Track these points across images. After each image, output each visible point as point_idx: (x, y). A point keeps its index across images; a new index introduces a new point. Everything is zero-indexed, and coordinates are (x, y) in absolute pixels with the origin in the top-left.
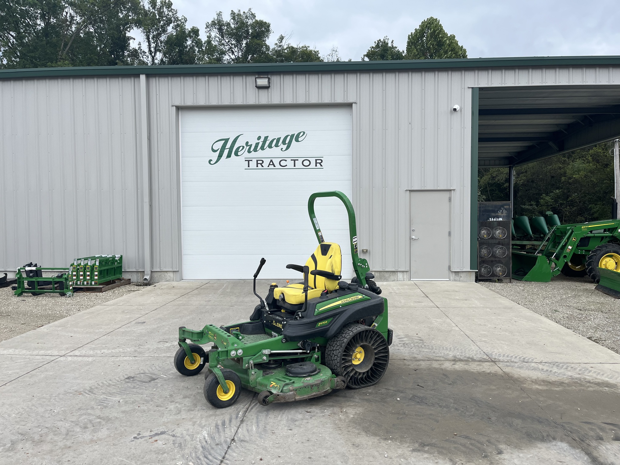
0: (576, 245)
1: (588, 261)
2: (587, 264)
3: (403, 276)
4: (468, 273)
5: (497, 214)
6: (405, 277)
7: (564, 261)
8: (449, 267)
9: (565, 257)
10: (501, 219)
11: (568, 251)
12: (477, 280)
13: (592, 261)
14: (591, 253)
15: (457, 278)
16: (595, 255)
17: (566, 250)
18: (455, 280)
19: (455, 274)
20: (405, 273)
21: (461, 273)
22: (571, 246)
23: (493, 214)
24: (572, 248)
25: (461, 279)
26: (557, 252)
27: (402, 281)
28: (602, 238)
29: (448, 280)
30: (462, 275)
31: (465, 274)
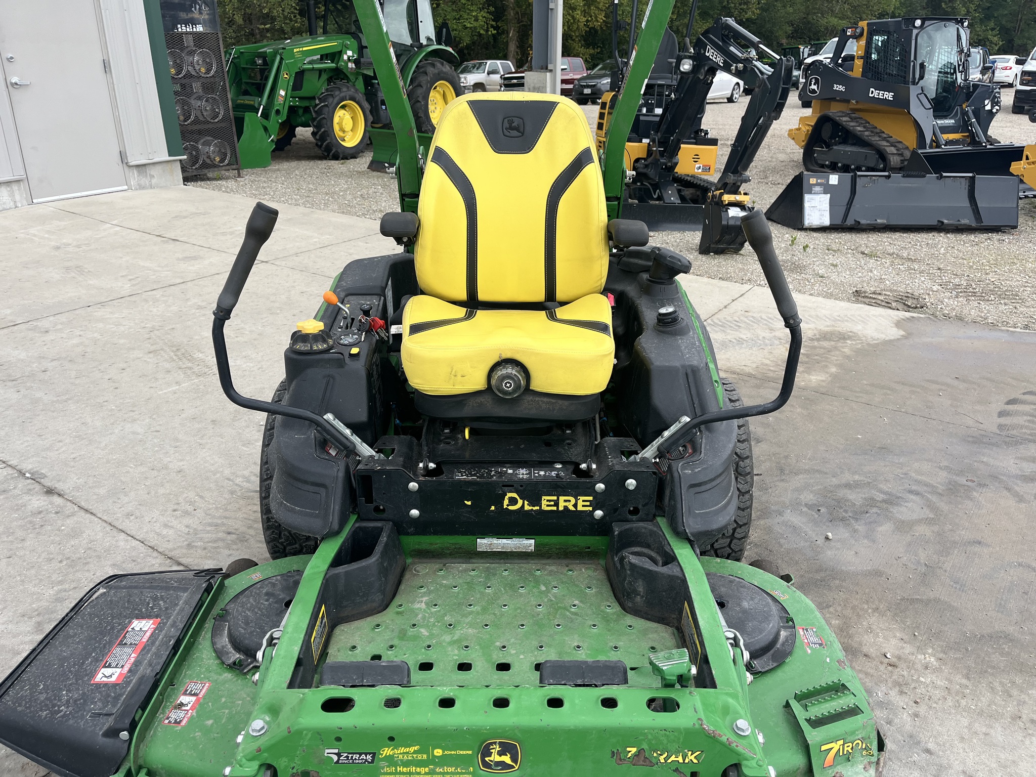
0: (290, 88)
1: (316, 118)
2: (315, 123)
3: (12, 195)
4: (164, 165)
5: (190, 15)
6: (17, 197)
7: (278, 122)
8: (123, 156)
9: (278, 112)
10: (200, 28)
11: (280, 100)
12: (186, 180)
13: (324, 118)
14: (317, 102)
15: (145, 181)
16: (326, 106)
17: (278, 98)
18: (141, 187)
19: (139, 172)
20: (15, 187)
21: (151, 166)
22: (284, 90)
23: (183, 15)
24: (286, 94)
25: (154, 181)
26: (264, 102)
27: (10, 208)
28: (320, 71)
29: (126, 187)
30: (155, 171)
31: (159, 168)
